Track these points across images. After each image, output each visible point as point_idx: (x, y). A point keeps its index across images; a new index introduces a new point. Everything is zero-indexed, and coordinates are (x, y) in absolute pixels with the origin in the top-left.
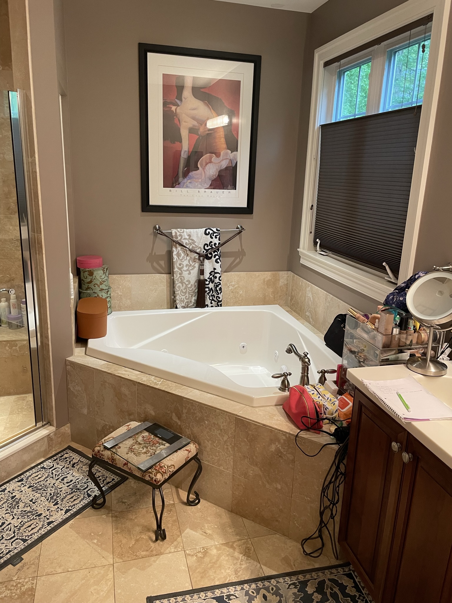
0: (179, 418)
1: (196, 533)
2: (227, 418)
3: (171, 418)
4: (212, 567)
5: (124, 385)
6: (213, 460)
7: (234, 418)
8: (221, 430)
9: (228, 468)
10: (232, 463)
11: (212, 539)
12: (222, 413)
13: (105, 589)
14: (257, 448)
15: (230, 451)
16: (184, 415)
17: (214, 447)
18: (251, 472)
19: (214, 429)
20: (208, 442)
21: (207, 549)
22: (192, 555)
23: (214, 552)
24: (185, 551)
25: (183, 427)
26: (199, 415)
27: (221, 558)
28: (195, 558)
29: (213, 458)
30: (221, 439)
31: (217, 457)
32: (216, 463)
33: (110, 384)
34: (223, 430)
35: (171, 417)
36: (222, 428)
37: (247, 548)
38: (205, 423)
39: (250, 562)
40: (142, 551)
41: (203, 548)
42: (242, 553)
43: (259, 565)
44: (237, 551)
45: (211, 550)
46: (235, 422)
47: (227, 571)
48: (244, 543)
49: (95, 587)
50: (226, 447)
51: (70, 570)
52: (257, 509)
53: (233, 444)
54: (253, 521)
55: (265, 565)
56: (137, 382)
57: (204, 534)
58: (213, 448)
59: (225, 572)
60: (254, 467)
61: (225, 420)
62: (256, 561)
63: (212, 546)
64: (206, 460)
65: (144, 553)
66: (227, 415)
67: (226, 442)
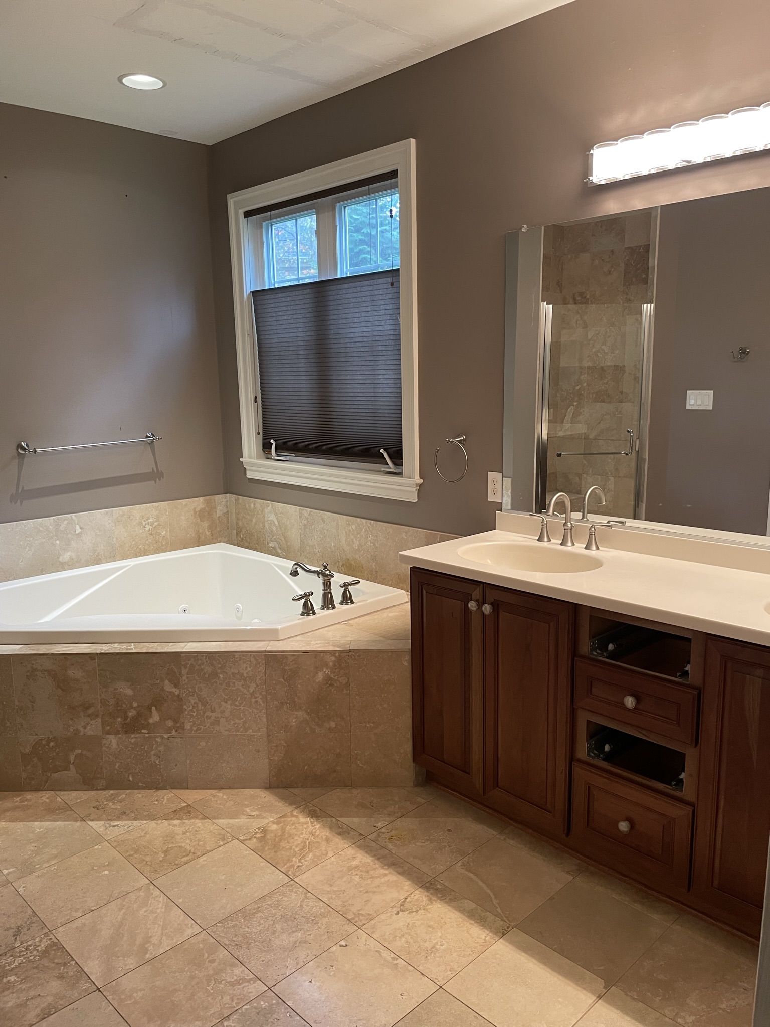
0: (176, 685)
1: (239, 820)
2: (252, 659)
3: (163, 689)
4: (281, 840)
5: (73, 665)
6: (236, 725)
7: (263, 657)
8: (245, 680)
9: (259, 728)
10: (265, 720)
11: (263, 818)
12: (243, 656)
13: (160, 905)
14: (299, 686)
15: (260, 704)
16: (184, 678)
17: (236, 707)
18: (294, 720)
19: (234, 681)
20: (226, 702)
21: (264, 828)
22: (250, 839)
23: (274, 827)
24: (237, 839)
25: (184, 695)
26: (208, 669)
27: (287, 829)
28: (255, 840)
29: (235, 723)
30: (245, 691)
31: (242, 719)
32: (241, 727)
33: (45, 671)
34: (247, 679)
35: (163, 687)
36: (245, 675)
37: (310, 811)
38: (219, 678)
39: (323, 821)
40: (182, 858)
41: (259, 829)
42: (309, 817)
43: (334, 820)
44: (301, 817)
45: (269, 827)
46: (264, 662)
47: (301, 837)
48: (305, 809)
49: (144, 909)
50: (253, 700)
51: (93, 908)
52: (306, 767)
53: (264, 693)
54: (302, 786)
55: (341, 817)
56: (97, 654)
57: (250, 817)
58: (234, 709)
59: (299, 837)
60: (296, 713)
61: (249, 663)
62: (329, 817)
63: (268, 824)
64: (226, 730)
65: (186, 859)
66: (252, 656)
67: (252, 694)
